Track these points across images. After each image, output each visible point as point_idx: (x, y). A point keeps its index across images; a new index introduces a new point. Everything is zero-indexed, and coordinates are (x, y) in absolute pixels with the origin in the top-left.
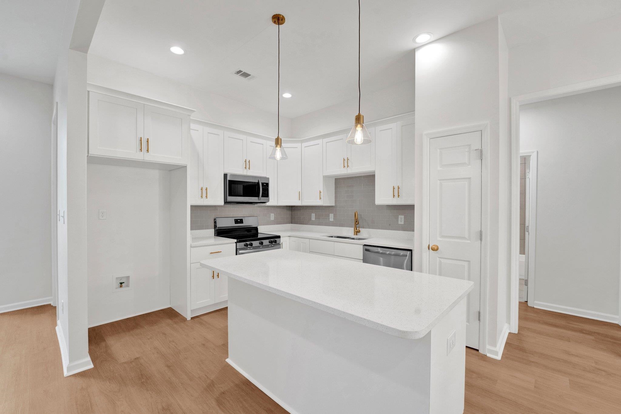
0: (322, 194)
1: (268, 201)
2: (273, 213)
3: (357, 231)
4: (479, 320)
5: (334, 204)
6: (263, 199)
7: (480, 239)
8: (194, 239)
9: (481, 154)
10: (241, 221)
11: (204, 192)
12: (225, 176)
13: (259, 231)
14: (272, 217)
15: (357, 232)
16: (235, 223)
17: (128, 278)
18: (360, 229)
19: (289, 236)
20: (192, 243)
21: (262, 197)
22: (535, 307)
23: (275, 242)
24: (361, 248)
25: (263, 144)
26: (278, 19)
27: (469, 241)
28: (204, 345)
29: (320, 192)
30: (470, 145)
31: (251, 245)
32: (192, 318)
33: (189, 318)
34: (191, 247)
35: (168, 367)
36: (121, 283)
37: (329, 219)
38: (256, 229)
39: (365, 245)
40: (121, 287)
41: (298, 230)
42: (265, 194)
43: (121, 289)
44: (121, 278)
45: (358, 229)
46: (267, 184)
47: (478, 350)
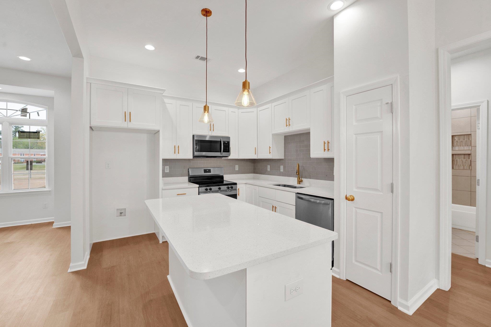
0: (271, 149)
1: (230, 155)
2: (237, 165)
3: (299, 180)
4: (391, 271)
5: (283, 158)
6: (225, 154)
7: (391, 191)
8: (165, 184)
9: (391, 107)
10: (209, 171)
11: (176, 149)
12: (193, 136)
13: (224, 179)
14: (237, 168)
15: (300, 182)
16: (204, 173)
17: (125, 209)
18: (303, 179)
19: (246, 184)
20: (164, 187)
21: (223, 152)
22: (487, 266)
23: (232, 188)
24: (294, 195)
25: (225, 111)
26: (206, 13)
27: (382, 193)
28: (160, 262)
29: (270, 148)
30: (382, 99)
31: (211, 189)
32: (163, 242)
33: (161, 242)
34: (163, 190)
35: (128, 275)
36: (121, 213)
37: (280, 170)
38: (222, 177)
39: (298, 193)
40: (121, 215)
41: (258, 179)
42: (227, 150)
43: (121, 217)
44: (121, 209)
45: (301, 179)
46: (229, 143)
47: (390, 302)
